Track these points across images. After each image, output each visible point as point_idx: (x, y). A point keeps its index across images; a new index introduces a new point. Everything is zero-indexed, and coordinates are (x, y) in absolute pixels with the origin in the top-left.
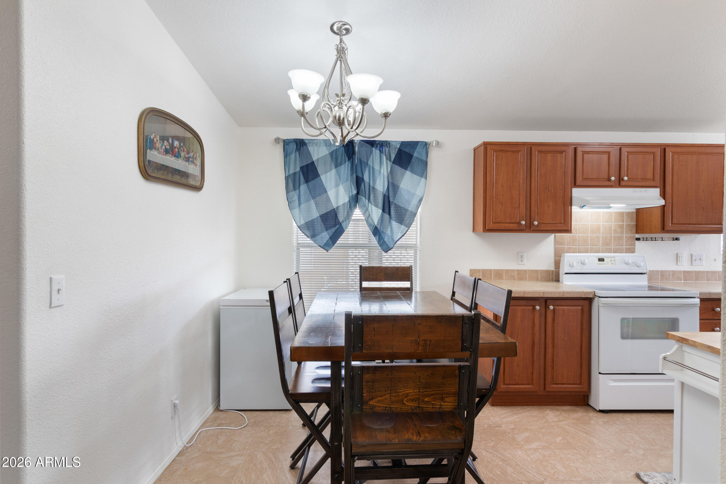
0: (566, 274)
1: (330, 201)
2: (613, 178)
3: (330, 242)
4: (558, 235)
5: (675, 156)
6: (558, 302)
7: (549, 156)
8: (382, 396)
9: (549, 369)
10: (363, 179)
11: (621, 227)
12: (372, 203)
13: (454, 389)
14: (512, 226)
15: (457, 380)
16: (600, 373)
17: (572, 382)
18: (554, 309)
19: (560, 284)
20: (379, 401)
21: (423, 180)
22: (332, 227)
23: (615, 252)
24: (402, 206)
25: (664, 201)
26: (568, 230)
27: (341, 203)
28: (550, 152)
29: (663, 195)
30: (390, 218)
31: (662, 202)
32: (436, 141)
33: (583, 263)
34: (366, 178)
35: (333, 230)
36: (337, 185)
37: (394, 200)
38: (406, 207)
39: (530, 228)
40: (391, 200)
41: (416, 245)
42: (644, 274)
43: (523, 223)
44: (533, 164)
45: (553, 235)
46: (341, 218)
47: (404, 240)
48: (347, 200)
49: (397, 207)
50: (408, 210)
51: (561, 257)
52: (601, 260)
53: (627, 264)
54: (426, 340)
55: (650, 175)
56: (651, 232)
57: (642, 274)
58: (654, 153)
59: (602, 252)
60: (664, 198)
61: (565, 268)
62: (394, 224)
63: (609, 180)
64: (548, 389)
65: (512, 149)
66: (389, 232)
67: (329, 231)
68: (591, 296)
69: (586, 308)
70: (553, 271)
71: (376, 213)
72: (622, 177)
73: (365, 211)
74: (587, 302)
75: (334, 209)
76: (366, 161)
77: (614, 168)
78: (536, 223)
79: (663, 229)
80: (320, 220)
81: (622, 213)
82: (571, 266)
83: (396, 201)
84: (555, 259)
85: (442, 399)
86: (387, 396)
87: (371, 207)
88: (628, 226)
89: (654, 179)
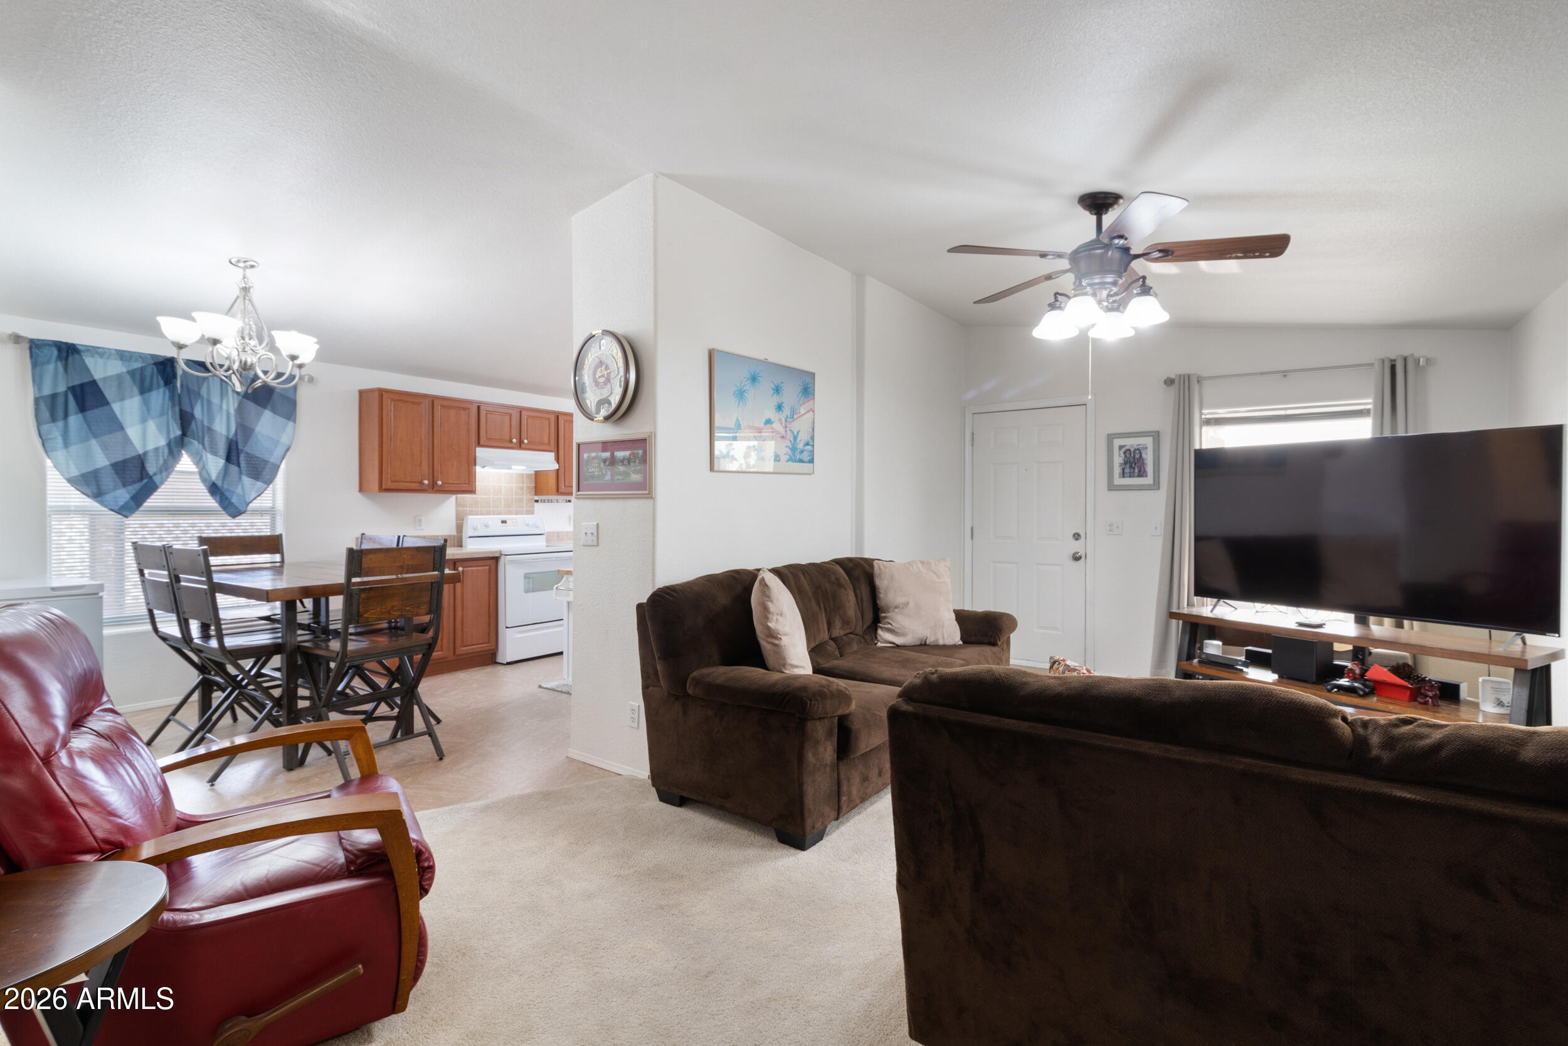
0: (470, 537)
1: (132, 443)
2: (514, 440)
3: (132, 503)
4: (460, 496)
5: (566, 424)
6: (466, 564)
7: (452, 413)
8: (373, 610)
9: (459, 633)
10: (193, 416)
11: (522, 488)
12: (207, 449)
13: (426, 599)
14: (415, 486)
15: (430, 592)
16: (507, 628)
17: (481, 642)
18: (463, 570)
19: (463, 548)
20: (373, 614)
21: (291, 424)
22: (135, 482)
23: (517, 514)
24: (261, 456)
25: (557, 465)
26: (472, 491)
27: (151, 446)
28: (453, 408)
29: (557, 459)
30: (241, 473)
31: (556, 466)
32: (309, 375)
33: (486, 526)
34: (198, 412)
35: (137, 486)
36: (144, 420)
37: (244, 447)
38: (266, 457)
39: (433, 488)
40: (240, 447)
41: (273, 508)
42: (543, 534)
43: (426, 482)
44: (435, 419)
45: (454, 496)
46: (151, 468)
47: (259, 501)
48: (162, 442)
49: (250, 458)
50: (268, 462)
51: (463, 520)
52: (504, 522)
53: (528, 525)
54: (409, 565)
55: (546, 440)
56: (547, 494)
57: (540, 534)
58: (549, 419)
59: (504, 514)
60: (558, 463)
61: (468, 531)
62: (246, 480)
63: (511, 442)
64: (458, 652)
65: (412, 400)
66: (239, 490)
67: (130, 488)
68: (497, 555)
69: (493, 568)
70: (454, 536)
71: (215, 464)
72: (522, 440)
73: (198, 460)
74: (494, 561)
75: (139, 455)
76: (196, 390)
77: (515, 431)
78: (440, 483)
79: (558, 492)
80: (111, 471)
81: (522, 475)
82: (475, 529)
83: (247, 449)
84: (457, 523)
85: (418, 607)
86: (378, 609)
87: (206, 456)
88: (528, 487)
89: (549, 444)
